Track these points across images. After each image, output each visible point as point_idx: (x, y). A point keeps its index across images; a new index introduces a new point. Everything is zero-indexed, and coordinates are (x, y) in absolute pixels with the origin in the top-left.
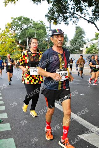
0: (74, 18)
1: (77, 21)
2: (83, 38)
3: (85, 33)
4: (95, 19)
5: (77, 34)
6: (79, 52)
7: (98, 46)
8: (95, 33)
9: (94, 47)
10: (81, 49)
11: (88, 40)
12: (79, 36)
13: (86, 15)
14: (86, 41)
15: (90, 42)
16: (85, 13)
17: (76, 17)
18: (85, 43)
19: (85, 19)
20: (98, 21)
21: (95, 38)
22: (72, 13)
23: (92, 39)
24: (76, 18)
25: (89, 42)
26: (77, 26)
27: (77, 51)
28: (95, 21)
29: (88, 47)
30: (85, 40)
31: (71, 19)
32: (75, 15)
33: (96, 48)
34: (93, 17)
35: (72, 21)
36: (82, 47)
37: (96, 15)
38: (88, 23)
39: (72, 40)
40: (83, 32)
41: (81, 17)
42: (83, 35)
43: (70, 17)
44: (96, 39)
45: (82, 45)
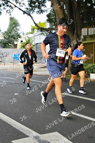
0: (8, 7)
1: (11, 11)
2: (18, 31)
3: (20, 25)
4: (31, 10)
5: (11, 25)
6: (13, 47)
7: (34, 41)
8: (31, 26)
9: (29, 41)
10: (15, 43)
11: (23, 34)
12: (13, 28)
13: (21, 5)
14: (21, 35)
15: (26, 36)
16: (21, 3)
17: (10, 6)
18: (20, 37)
19: (20, 9)
20: (34, 13)
21: (31, 31)
22: (5, 1)
23: (28, 33)
24: (10, 8)
25: (24, 36)
26: (11, 16)
27: (11, 45)
28: (31, 13)
29: (23, 42)
30: (20, 33)
31: (4, 8)
32: (9, 4)
33: (31, 43)
34: (29, 8)
35: (6, 10)
36: (17, 41)
37: (33, 6)
38: (24, 14)
39: (6, 32)
40: (18, 24)
41: (16, 6)
42: (18, 27)
43: (3, 6)
44: (32, 33)
45: (17, 39)
